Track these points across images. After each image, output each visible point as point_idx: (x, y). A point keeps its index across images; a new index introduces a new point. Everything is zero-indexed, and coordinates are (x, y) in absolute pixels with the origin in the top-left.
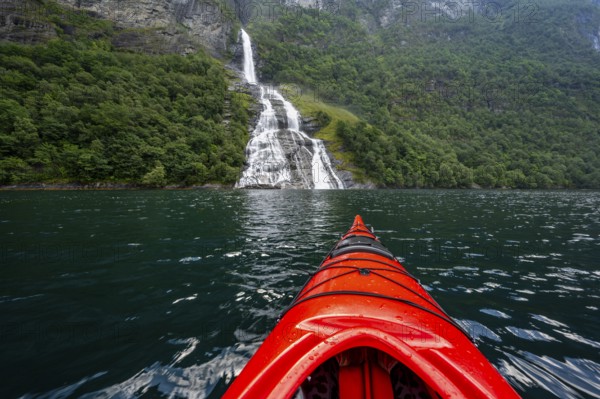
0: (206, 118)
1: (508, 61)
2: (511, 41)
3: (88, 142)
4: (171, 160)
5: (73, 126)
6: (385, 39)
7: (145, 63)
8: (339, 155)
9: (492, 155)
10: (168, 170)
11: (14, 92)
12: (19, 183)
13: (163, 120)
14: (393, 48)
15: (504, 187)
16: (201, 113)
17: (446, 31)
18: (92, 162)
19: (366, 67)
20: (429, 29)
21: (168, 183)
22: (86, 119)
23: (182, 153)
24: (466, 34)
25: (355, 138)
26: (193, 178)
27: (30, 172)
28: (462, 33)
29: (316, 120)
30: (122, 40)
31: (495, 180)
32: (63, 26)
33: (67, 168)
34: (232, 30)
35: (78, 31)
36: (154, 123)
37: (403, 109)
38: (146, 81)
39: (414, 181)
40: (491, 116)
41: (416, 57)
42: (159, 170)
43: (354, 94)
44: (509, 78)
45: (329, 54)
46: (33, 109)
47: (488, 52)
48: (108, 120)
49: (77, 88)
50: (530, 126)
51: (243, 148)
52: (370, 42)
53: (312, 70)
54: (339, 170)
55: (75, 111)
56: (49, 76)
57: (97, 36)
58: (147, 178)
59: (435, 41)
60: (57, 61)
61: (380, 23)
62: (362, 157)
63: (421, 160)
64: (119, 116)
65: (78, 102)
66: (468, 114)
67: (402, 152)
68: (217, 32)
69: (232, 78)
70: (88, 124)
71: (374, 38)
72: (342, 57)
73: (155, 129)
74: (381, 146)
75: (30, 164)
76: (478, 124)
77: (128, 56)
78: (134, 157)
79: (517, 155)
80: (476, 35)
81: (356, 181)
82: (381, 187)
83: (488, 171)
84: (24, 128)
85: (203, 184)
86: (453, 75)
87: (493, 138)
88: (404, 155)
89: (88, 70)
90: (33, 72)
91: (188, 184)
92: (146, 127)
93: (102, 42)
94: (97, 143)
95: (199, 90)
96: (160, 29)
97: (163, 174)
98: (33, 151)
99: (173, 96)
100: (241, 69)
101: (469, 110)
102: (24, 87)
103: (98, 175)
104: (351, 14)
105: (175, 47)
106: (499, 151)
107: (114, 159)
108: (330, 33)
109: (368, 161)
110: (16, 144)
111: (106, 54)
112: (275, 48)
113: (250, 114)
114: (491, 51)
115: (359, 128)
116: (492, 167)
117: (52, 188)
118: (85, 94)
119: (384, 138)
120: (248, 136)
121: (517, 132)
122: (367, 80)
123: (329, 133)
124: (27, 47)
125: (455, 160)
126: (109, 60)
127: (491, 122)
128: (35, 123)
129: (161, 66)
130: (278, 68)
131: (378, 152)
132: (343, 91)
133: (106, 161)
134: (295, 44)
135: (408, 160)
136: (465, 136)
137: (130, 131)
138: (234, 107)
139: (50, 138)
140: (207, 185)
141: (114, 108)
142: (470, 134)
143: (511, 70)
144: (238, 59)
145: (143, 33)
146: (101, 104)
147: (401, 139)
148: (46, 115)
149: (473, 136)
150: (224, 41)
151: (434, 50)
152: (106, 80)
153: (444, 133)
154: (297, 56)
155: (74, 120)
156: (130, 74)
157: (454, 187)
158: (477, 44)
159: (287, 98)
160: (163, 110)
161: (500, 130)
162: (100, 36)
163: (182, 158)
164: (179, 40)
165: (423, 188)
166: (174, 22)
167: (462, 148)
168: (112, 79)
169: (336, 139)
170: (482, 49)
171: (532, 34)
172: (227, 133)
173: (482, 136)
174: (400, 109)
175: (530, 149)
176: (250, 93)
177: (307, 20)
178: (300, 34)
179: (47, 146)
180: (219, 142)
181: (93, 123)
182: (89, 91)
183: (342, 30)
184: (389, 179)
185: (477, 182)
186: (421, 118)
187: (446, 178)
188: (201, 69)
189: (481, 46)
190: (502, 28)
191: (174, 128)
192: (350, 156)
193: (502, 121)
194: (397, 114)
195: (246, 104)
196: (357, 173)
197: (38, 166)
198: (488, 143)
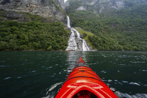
0: (60, 36)
1: (132, 19)
2: (133, 14)
3: (37, 42)
4: (53, 45)
5: (35, 38)
6: (100, 15)
7: (48, 25)
8: (89, 43)
9: (128, 43)
10: (52, 47)
11: (24, 32)
12: (26, 50)
13: (51, 37)
14: (102, 18)
15: (131, 51)
16: (59, 35)
17: (116, 13)
18: (38, 45)
19: (96, 22)
20: (111, 13)
21: (52, 50)
22: (37, 37)
23: (55, 43)
24: (121, 13)
25: (92, 39)
26: (57, 48)
27: (27, 48)
28: (120, 13)
29: (84, 35)
30: (43, 20)
31: (128, 49)
32: (32, 18)
33: (34, 47)
34: (65, 16)
35: (35, 19)
36: (49, 37)
37: (105, 32)
38: (48, 28)
39: (107, 49)
40: (128, 33)
41: (108, 19)
42: (51, 47)
43: (93, 29)
44: (133, 23)
45: (87, 20)
46: (28, 35)
47: (127, 17)
48: (41, 37)
49: (35, 31)
50: (139, 35)
51: (67, 42)
52: (97, 16)
53: (83, 24)
54: (89, 46)
55: (35, 35)
56: (30, 29)
57: (38, 20)
58: (48, 49)
59: (113, 15)
60: (31, 25)
61: (99, 12)
62: (94, 44)
63: (109, 44)
64: (43, 36)
65: (35, 34)
66: (122, 33)
67: (104, 42)
68: (62, 17)
69: (65, 27)
70: (37, 38)
71: (98, 16)
72: (90, 20)
73: (50, 39)
74: (99, 41)
75: (27, 46)
76: (124, 35)
77: (44, 23)
78: (46, 44)
79: (135, 42)
80: (123, 13)
81: (93, 49)
82: (99, 50)
83: (127, 46)
84: (26, 39)
85: (59, 50)
86: (118, 23)
87: (128, 38)
88: (105, 43)
89: (37, 27)
90: (27, 28)
91: (56, 50)
92: (48, 38)
93: (39, 21)
94: (39, 42)
95: (58, 30)
96: (50, 17)
97: (51, 48)
98: (28, 43)
99: (53, 31)
100: (67, 24)
101: (122, 31)
102: (26, 31)
103: (39, 48)
104: (92, 11)
105: (53, 21)
106: (130, 42)
107: (42, 45)
108: (87, 15)
109: (95, 45)
110: (25, 42)
111: (40, 23)
112: (75, 19)
113: (69, 34)
115: (93, 37)
116: (128, 45)
117: (31, 51)
118: (37, 32)
119: (100, 39)
120: (68, 39)
121: (135, 37)
122: (96, 25)
123: (87, 38)
124: (26, 23)
125: (118, 44)
126: (41, 24)
127: (128, 34)
128: (28, 38)
129: (51, 25)
130: (75, 24)
131: (98, 42)
132: (90, 28)
133: (41, 45)
134: (79, 18)
135: (105, 44)
136: (121, 38)
137: (45, 39)
138: (65, 33)
139: (31, 41)
140: (60, 50)
141: (42, 35)
142: (122, 37)
143: (133, 21)
144: (66, 22)
145: (47, 18)
146: (40, 34)
147: (104, 39)
148: (30, 36)
149: (123, 38)
150: (63, 19)
151: (113, 17)
152: (40, 29)
153: (115, 37)
154: (79, 21)
155: (35, 37)
156: (45, 27)
157: (117, 50)
158: (124, 15)
159: (77, 30)
160: (51, 34)
161: (130, 36)
162: (39, 19)
163: (55, 44)
164: (54, 19)
165: (110, 50)
166: (53, 16)
167: (120, 41)
168: (41, 28)
169: (88, 39)
170: (125, 17)
171: (139, 12)
172: (64, 39)
173: (126, 38)
174: (104, 32)
175: (138, 41)
176: (69, 30)
177: (82, 13)
178: (80, 16)
180: (62, 41)
181: (38, 38)
182: (37, 31)
183: (90, 14)
184: (100, 49)
185: (124, 49)
186: (109, 34)
187: (115, 48)
188: (59, 25)
189: (125, 16)
190: (130, 11)
191: (53, 38)
192: (91, 43)
193: (131, 34)
194: (103, 33)
195: (68, 32)
196: (93, 47)
197: (29, 46)
198: (127, 40)
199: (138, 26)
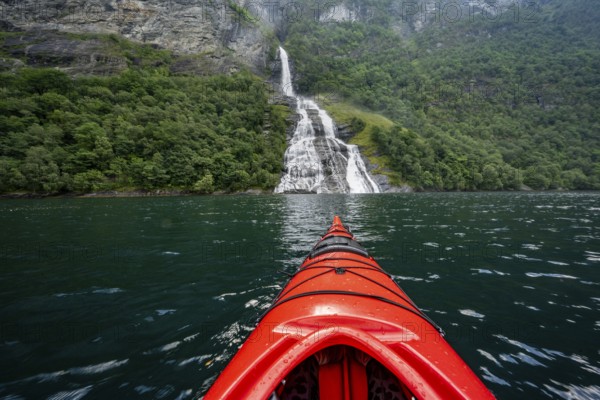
0: (248, 130)
1: (560, 54)
2: (563, 32)
3: (151, 155)
4: (218, 168)
5: (139, 142)
6: (419, 43)
7: (196, 84)
8: (374, 160)
9: (544, 154)
10: (216, 178)
11: (95, 116)
12: (98, 191)
13: (211, 133)
14: (429, 51)
15: (560, 189)
16: (244, 126)
17: (486, 28)
18: (154, 172)
19: (400, 72)
20: (467, 28)
21: (216, 190)
22: (150, 136)
23: (227, 162)
24: (509, 30)
25: (390, 142)
26: (237, 184)
27: (107, 182)
28: (504, 29)
29: (351, 126)
30: (178, 66)
31: (548, 181)
32: (132, 59)
33: (134, 178)
34: (271, 49)
35: (144, 62)
36: (204, 136)
37: (441, 111)
38: (197, 99)
39: (455, 183)
40: (541, 112)
41: (453, 58)
42: (208, 178)
43: (389, 99)
44: (562, 71)
45: (363, 62)
46: (110, 129)
47: (535, 46)
48: (167, 135)
49: (142, 109)
50: (590, 121)
51: (281, 155)
52: (404, 47)
53: (346, 79)
54: (376, 174)
55: (140, 129)
56: (121, 101)
57: (158, 65)
58: (198, 185)
59: (473, 40)
60: (127, 88)
61: (414, 28)
62: (398, 161)
63: (462, 162)
64: (174, 132)
65: (143, 121)
66: (514, 112)
67: (441, 154)
68: (258, 51)
69: (270, 92)
70: (151, 140)
71: (408, 43)
72: (376, 64)
73: (204, 142)
74: (418, 149)
75: (106, 175)
76: (526, 122)
77: (183, 79)
78: (187, 167)
79: (574, 153)
80: (520, 29)
81: (392, 184)
82: (418, 190)
83: (540, 171)
84: (102, 146)
85: (246, 189)
86: (495, 72)
87: (545, 136)
88: (443, 158)
89: (151, 93)
90: (110, 98)
91: (232, 190)
92: (197, 140)
93: (162, 69)
94: (158, 156)
95: (242, 104)
96: (208, 53)
97: (211, 181)
98: (108, 164)
99: (220, 112)
100: (280, 82)
101: (514, 108)
102: (103, 111)
103: (159, 183)
104: (384, 22)
105: (222, 68)
106: (553, 150)
107: (171, 169)
108: (363, 42)
109: (404, 165)
110: (96, 159)
111: (166, 79)
112: (311, 61)
113: (288, 124)
114: (539, 44)
115: (394, 132)
116: (545, 167)
117: (122, 195)
118: (149, 114)
119: (420, 141)
120: (286, 145)
121: (574, 128)
122: (402, 85)
123: (364, 138)
124: (105, 78)
125: (501, 161)
126: (167, 83)
127: (542, 119)
128: (110, 141)
129: (210, 86)
130: (314, 80)
131: (414, 155)
132: (377, 97)
133: (164, 171)
134: (329, 56)
135: (447, 163)
136: (510, 135)
137: (184, 144)
138: (274, 118)
139: (122, 153)
140: (249, 191)
141: (171, 125)
142: (516, 133)
143: (563, 62)
144: (276, 74)
145: (195, 59)
146: (161, 122)
147: (439, 141)
148: (120, 133)
149: (520, 135)
150: (264, 59)
151: (473, 49)
152: (166, 101)
153: (487, 133)
154: (331, 67)
155: (140, 136)
156: (184, 95)
157: (499, 189)
158: (522, 39)
159: (323, 105)
160: (212, 124)
161: (553, 127)
162: (161, 64)
163: (227, 166)
164: (225, 61)
165: (465, 190)
166: (221, 46)
167: (508, 148)
168: (170, 100)
169: (372, 143)
170: (528, 43)
171: (588, 21)
172: (267, 143)
173: (532, 134)
174: (437, 111)
175: (590, 146)
176: (287, 105)
177: (340, 33)
178: (333, 46)
179: (119, 159)
180: (260, 151)
181: (155, 139)
182: (152, 112)
183: (376, 39)
184: (427, 182)
185: (526, 183)
186: (460, 118)
187: (490, 180)
188: (244, 87)
189: (527, 40)
190: (551, 19)
191: (221, 140)
192: (385, 160)
193: (555, 117)
194: (434, 116)
195: (284, 115)
196: (393, 177)
197: (112, 176)
198: (538, 142)
199: (588, 82)
